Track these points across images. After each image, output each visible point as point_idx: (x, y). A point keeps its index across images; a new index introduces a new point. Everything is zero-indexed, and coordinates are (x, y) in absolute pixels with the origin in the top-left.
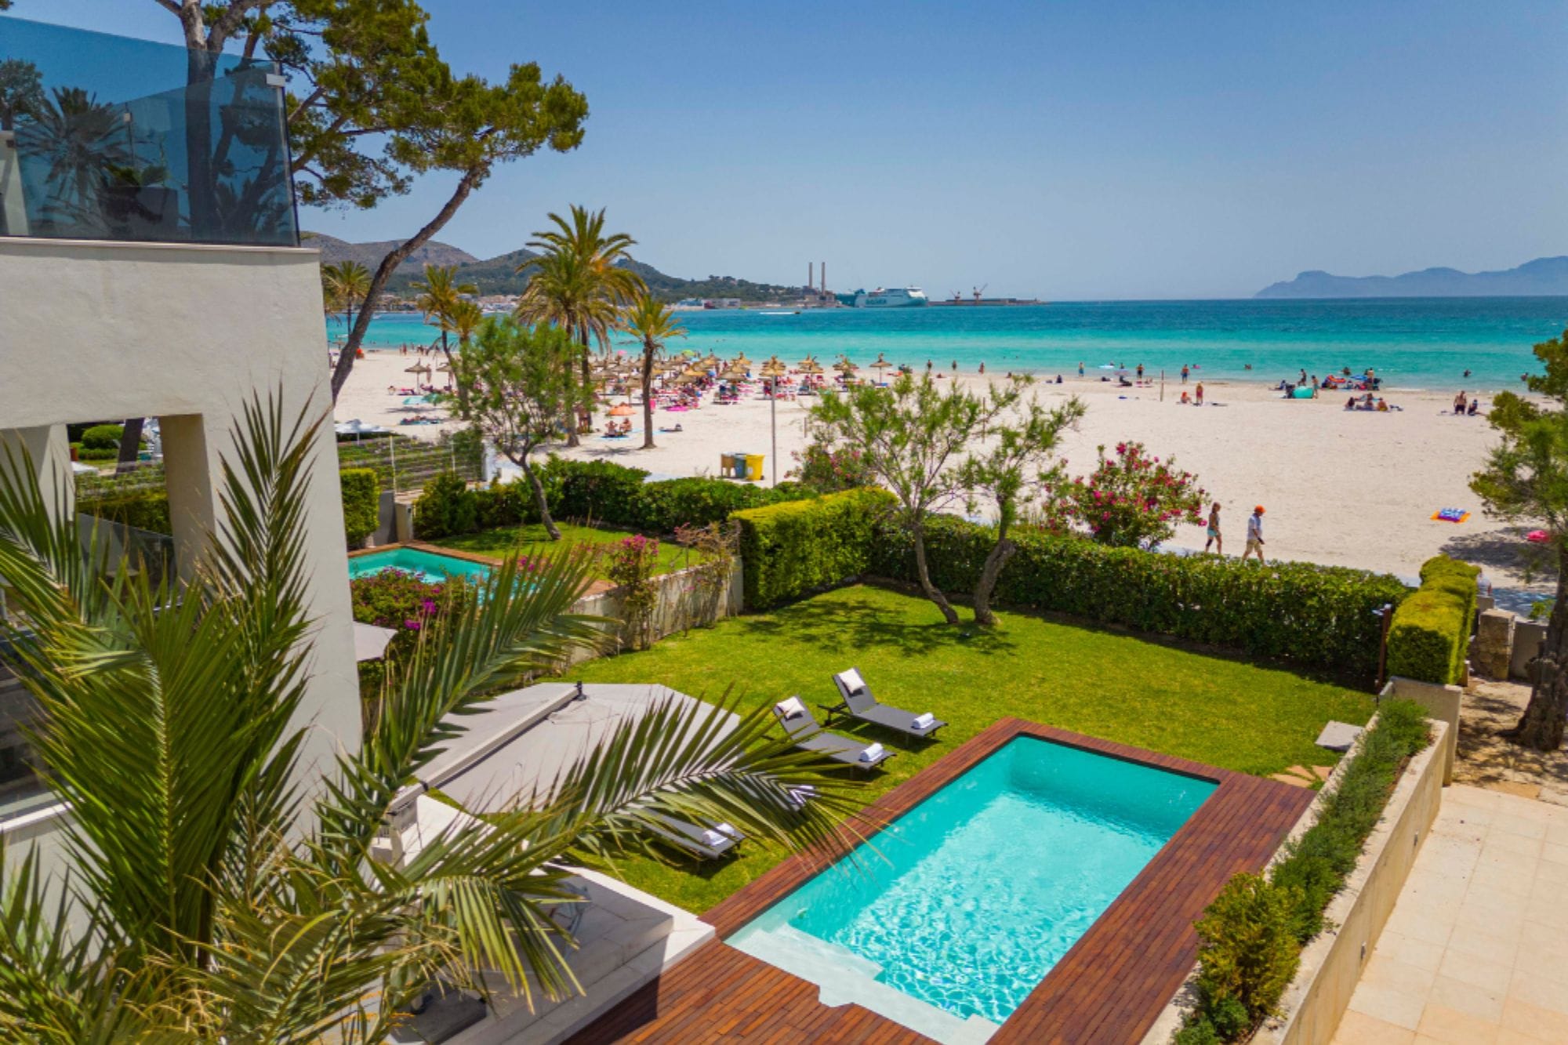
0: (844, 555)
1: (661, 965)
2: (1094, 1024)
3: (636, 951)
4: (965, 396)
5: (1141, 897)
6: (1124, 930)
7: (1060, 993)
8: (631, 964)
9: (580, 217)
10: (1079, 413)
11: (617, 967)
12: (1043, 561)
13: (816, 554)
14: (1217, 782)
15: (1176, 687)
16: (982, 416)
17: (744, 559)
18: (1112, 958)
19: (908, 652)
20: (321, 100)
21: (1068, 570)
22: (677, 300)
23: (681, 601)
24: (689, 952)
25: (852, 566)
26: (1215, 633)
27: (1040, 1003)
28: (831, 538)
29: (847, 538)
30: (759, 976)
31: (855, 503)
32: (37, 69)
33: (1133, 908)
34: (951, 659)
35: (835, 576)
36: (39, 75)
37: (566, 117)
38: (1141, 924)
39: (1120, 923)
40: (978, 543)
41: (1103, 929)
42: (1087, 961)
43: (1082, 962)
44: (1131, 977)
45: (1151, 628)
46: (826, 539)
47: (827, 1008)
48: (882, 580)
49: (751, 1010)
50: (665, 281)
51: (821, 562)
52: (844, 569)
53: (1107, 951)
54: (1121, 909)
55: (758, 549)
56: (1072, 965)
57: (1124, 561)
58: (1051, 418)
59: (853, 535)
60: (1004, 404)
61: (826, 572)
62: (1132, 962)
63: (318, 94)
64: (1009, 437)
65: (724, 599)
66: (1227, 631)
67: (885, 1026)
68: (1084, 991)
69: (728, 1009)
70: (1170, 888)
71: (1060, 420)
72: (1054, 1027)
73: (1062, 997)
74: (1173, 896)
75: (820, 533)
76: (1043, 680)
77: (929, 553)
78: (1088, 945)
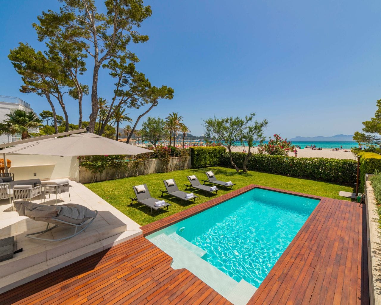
0: (215, 159)
1: (113, 243)
2: (309, 293)
3: (106, 236)
4: (240, 120)
5: (309, 231)
6: (306, 244)
7: (285, 272)
8: (101, 241)
9: (174, 115)
10: (267, 124)
11: (95, 242)
12: (258, 159)
13: (208, 158)
14: (320, 200)
15: (294, 183)
16: (244, 123)
17: (192, 157)
18: (306, 256)
19: (227, 176)
20: (131, 91)
21: (264, 161)
22: (195, 139)
23: (176, 164)
24: (129, 239)
25: (216, 162)
26: (301, 173)
27: (276, 277)
28: (211, 155)
29: (215, 156)
30: (151, 251)
31: (217, 148)
32: (88, 86)
33: (307, 235)
34: (238, 177)
35: (212, 164)
36: (88, 87)
37: (170, 93)
38: (313, 242)
39: (304, 241)
40: (243, 156)
41: (297, 243)
42: (295, 256)
43: (292, 257)
44: (318, 267)
45: (284, 173)
46: (210, 155)
47: (173, 270)
48: (223, 166)
49: (138, 267)
50: (193, 137)
51: (209, 160)
52: (214, 162)
53: (302, 252)
54: (302, 236)
55: (194, 154)
56: (288, 258)
57: (277, 158)
58: (260, 124)
59: (216, 155)
60: (249, 120)
61: (210, 162)
62: (316, 258)
63: (131, 90)
64: (250, 129)
65: (186, 164)
66: (304, 173)
67: (198, 283)
68: (297, 272)
69: (129, 265)
70: (319, 228)
71: (262, 125)
72: (287, 292)
73: (287, 274)
74: (322, 231)
75: (209, 153)
76: (260, 181)
77: (233, 159)
78: (293, 249)
